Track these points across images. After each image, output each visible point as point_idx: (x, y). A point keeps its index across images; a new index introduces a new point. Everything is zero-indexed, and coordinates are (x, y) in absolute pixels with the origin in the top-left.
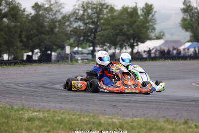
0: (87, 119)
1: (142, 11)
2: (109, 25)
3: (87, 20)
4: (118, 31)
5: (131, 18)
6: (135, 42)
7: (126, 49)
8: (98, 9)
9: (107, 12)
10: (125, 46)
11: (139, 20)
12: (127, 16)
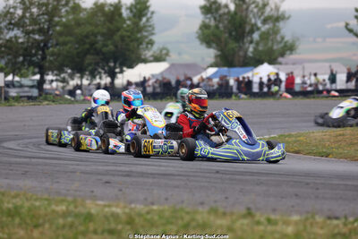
0: (64, 208)
1: (128, 11)
2: (71, 35)
3: (30, 25)
4: (87, 46)
5: (111, 23)
6: (117, 65)
7: (100, 78)
8: (50, 6)
9: (66, 11)
10: (100, 73)
11: (125, 26)
12: (102, 19)
